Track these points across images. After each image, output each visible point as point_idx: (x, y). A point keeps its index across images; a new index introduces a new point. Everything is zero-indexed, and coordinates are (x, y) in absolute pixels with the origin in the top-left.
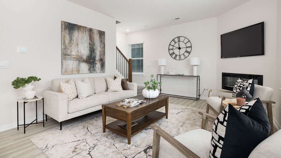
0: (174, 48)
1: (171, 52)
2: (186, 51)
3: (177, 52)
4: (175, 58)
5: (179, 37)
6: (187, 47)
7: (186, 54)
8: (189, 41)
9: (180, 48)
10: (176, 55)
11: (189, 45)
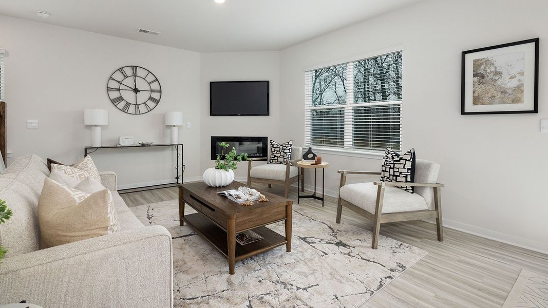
0: (122, 87)
1: (115, 95)
2: (151, 98)
3: (129, 96)
4: (125, 110)
5: (134, 68)
6: (152, 91)
7: (151, 104)
8: (157, 80)
9: (136, 91)
10: (128, 104)
11: (155, 86)
